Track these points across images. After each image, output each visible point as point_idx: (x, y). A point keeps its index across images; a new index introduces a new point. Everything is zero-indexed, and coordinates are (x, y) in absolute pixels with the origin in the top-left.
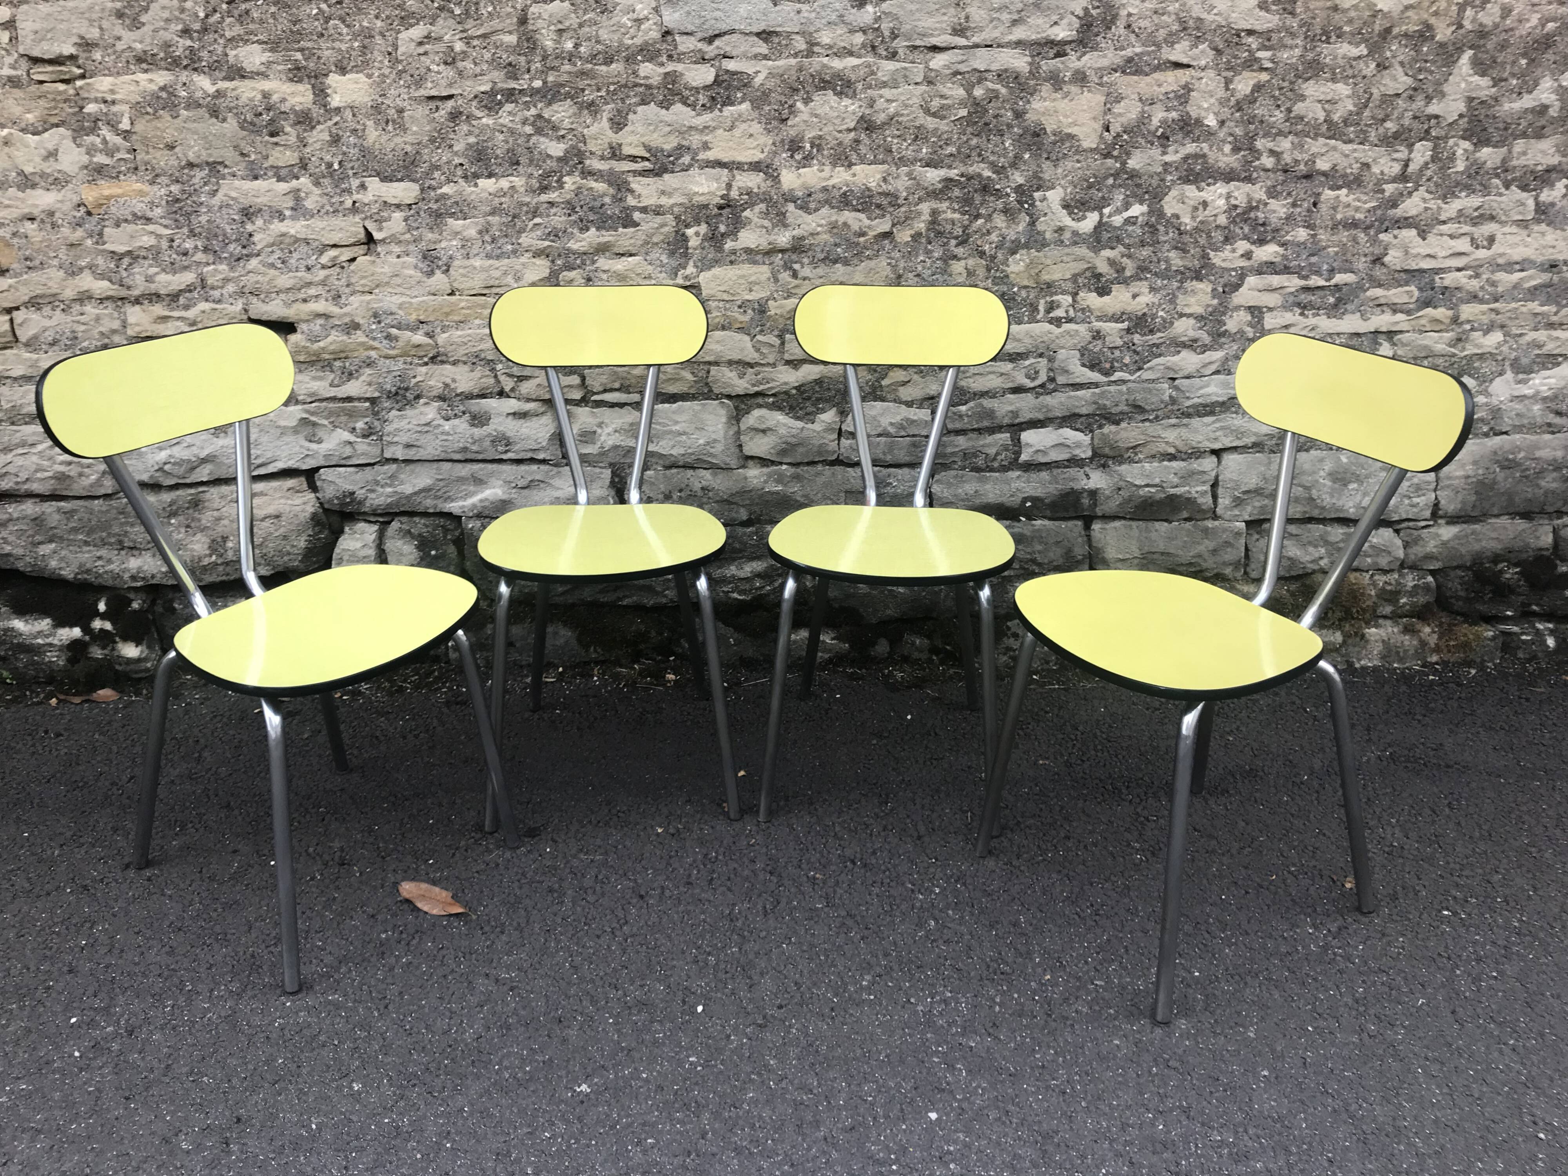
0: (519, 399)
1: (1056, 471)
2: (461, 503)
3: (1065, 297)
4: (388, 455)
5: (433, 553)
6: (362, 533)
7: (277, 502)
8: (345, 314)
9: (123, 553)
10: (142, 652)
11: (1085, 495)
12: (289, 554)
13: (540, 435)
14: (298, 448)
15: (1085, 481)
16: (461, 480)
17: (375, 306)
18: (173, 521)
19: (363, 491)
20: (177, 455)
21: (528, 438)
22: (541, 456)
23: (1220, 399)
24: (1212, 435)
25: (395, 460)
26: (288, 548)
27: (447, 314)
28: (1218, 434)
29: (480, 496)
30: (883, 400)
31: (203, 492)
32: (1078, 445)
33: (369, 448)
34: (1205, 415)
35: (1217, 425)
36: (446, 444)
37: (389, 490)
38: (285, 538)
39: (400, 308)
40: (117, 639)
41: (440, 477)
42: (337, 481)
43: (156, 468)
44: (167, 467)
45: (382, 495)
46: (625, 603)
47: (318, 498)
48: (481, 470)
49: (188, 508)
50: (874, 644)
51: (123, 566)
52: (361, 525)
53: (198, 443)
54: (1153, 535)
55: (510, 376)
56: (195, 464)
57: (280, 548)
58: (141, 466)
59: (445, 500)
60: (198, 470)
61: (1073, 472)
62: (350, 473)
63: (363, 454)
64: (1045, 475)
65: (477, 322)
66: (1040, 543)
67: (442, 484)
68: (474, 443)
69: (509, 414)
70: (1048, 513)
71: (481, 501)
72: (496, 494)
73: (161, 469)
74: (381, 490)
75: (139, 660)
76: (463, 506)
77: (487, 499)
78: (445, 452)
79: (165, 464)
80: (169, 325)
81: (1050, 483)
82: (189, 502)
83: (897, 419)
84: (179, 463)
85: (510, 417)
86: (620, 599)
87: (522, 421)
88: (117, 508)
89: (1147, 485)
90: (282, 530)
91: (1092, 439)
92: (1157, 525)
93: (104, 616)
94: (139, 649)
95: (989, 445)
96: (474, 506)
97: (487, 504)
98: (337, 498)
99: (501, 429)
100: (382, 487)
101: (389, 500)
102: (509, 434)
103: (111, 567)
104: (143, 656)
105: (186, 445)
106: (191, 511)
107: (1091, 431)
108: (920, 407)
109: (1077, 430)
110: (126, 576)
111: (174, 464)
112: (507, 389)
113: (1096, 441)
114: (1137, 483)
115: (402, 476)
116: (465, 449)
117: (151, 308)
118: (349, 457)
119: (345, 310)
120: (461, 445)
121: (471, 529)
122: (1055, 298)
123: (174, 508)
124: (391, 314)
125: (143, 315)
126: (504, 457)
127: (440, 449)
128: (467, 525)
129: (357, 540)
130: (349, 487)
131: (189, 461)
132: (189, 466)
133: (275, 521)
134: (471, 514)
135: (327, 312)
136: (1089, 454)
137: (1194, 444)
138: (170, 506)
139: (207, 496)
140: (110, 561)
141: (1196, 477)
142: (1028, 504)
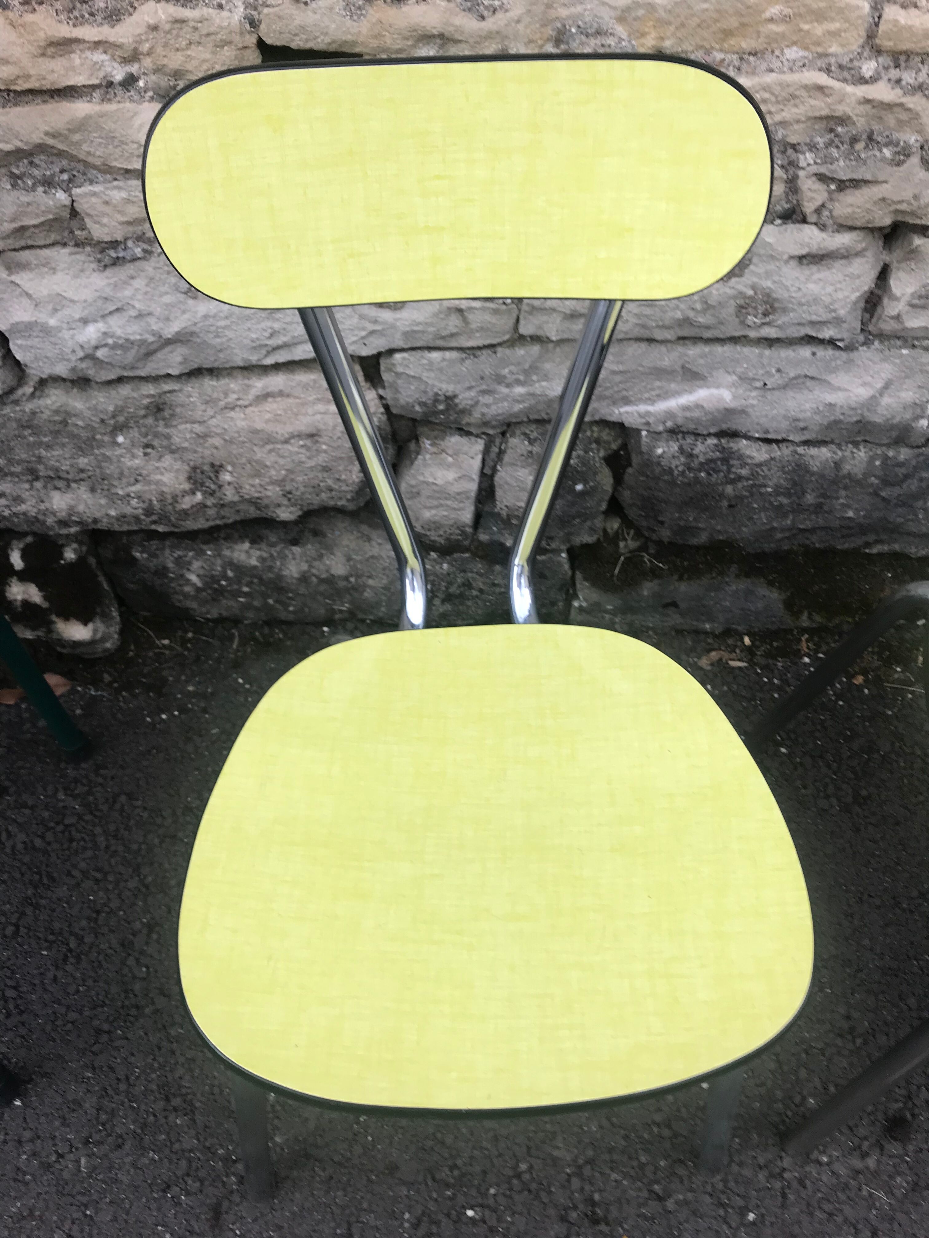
0: (822, 227)
2: (643, 408)
4: (525, 329)
5: (579, 487)
6: (456, 454)
7: (310, 411)
8: (489, 36)
9: (38, 485)
10: (95, 631)
12: (331, 490)
13: (840, 295)
14: (355, 320)
16: (660, 373)
17: (564, 12)
18: (120, 439)
19: (473, 393)
20: (119, 332)
21: (816, 300)
22: (827, 333)
25: (536, 339)
26: (330, 482)
27: (728, 33)
29: (685, 400)
31: (173, 391)
33: (493, 319)
36: (648, 311)
37: (519, 390)
38: (326, 469)
39: (621, 20)
40: (54, 618)
41: (621, 368)
42: (425, 375)
43: (81, 354)
44: (100, 354)
45: (505, 398)
46: (874, 551)
47: (381, 397)
48: (703, 356)
49: (145, 416)
51: (42, 507)
52: (454, 441)
53: (158, 311)
55: (822, 178)
56: (152, 347)
57: (316, 482)
58: (50, 351)
59: (614, 403)
60: (159, 355)
62: (452, 362)
63: (481, 329)
65: (793, 53)
67: (618, 378)
68: (704, 311)
69: (792, 257)
71: (686, 408)
72: (721, 399)
73: (90, 357)
74: (505, 390)
75: (92, 642)
76: (648, 413)
77: (698, 406)
78: (644, 326)
79: (97, 348)
80: (76, 59)
82: (147, 408)
84: (126, 345)
85: (793, 263)
86: (868, 545)
87: (814, 268)
88: (18, 421)
90: (321, 459)
93: (24, 576)
94: (91, 626)
96: (670, 414)
97: (696, 414)
98: (423, 404)
99: (767, 284)
100: (508, 386)
101: (518, 407)
102: (780, 294)
103: (23, 508)
104: (99, 635)
105: (133, 313)
106: (150, 421)
110: (50, 521)
111: (114, 347)
112: (809, 208)
115: (547, 366)
116: (687, 321)
117: (29, 18)
118: (452, 335)
119: (491, 23)
120: (679, 315)
121: (660, 457)
123: (121, 419)
124: (599, 33)
125: (12, 36)
126: (753, 334)
127: (635, 320)
128: (652, 448)
129: (449, 466)
130: (448, 388)
131: (143, 342)
132: (143, 351)
133: (308, 442)
134: (661, 428)
135: (449, 30)
138: (114, 416)
139: (181, 398)
140: (17, 499)
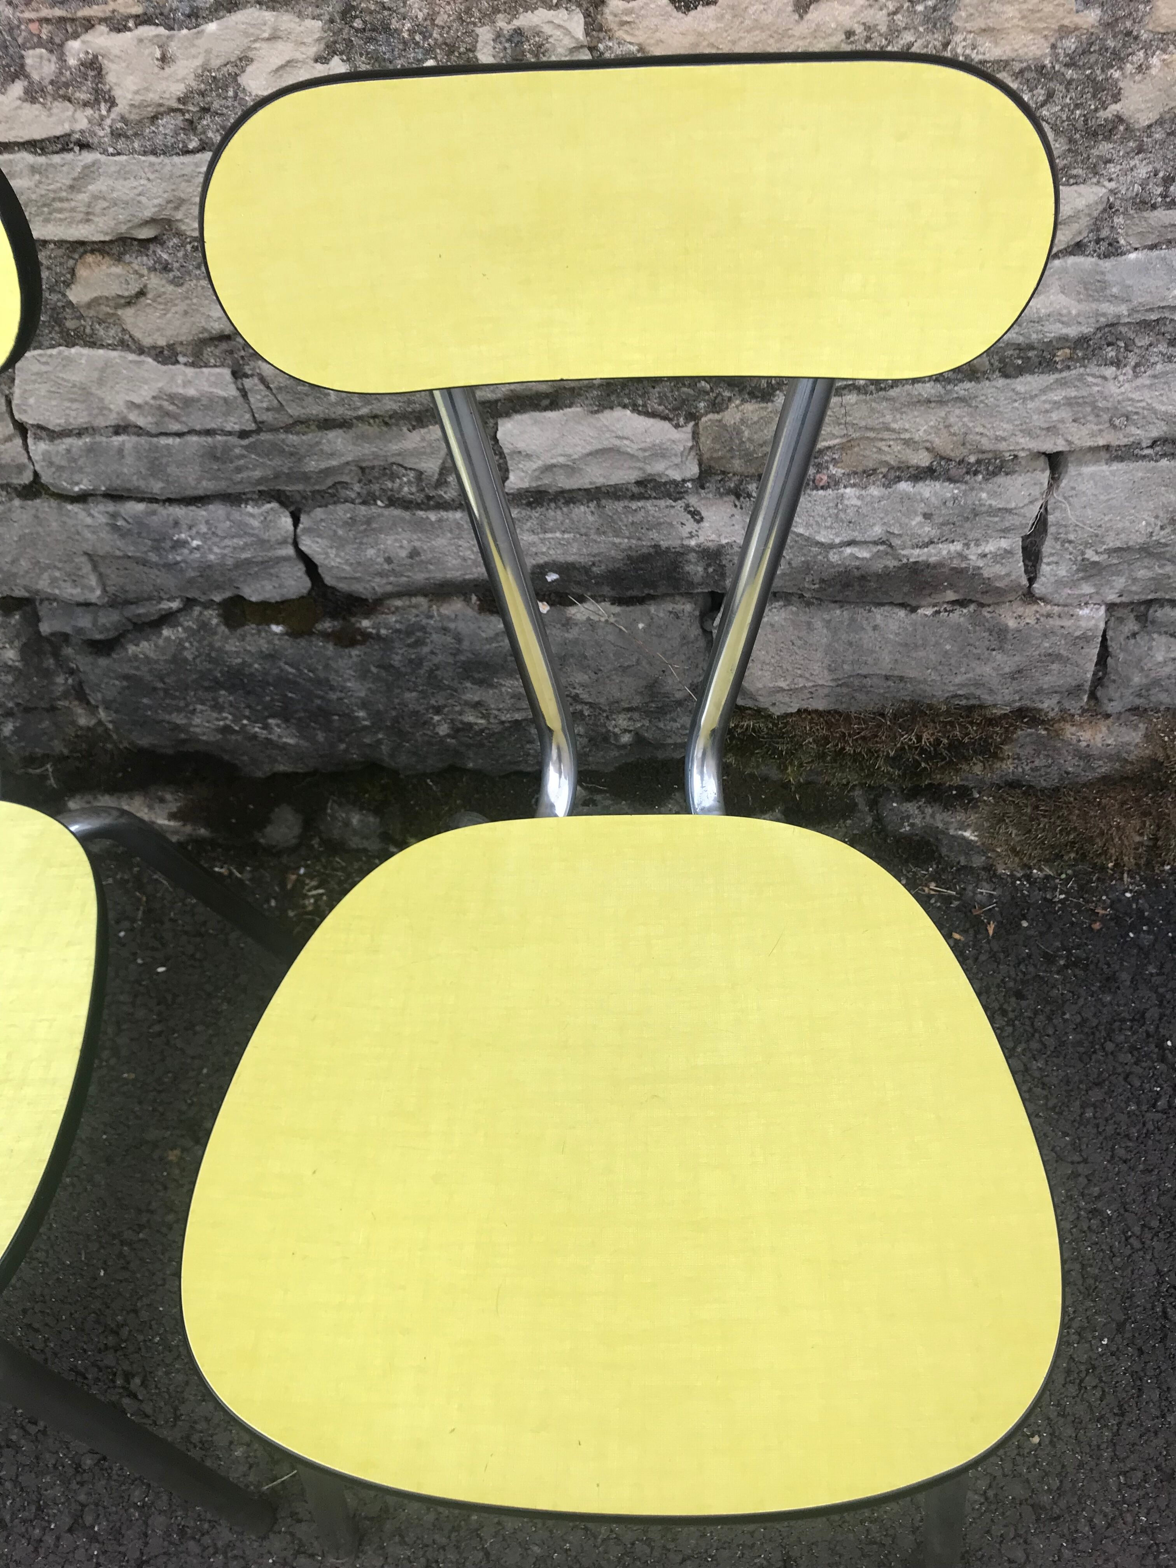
1: (612, 507)
3: (560, 16)
11: (692, 557)
15: (691, 525)
23: (1072, 332)
24: (1038, 421)
28: (1055, 416)
30: (93, 343)
32: (659, 452)
34: (1020, 371)
35: (1057, 396)
50: (262, 822)
54: (868, 638)
61: (652, 508)
64: (582, 512)
66: (584, 668)
70: (606, 590)
81: (598, 531)
83: (144, 394)
89: (851, 543)
91: (695, 435)
92: (879, 615)
95: (417, 453)
107: (693, 417)
108: (197, 362)
109: (653, 415)
113: (706, 442)
114: (821, 538)
122: (526, 20)
136: (693, 470)
137: (986, 444)
141: (985, 520)
142: (551, 577)
